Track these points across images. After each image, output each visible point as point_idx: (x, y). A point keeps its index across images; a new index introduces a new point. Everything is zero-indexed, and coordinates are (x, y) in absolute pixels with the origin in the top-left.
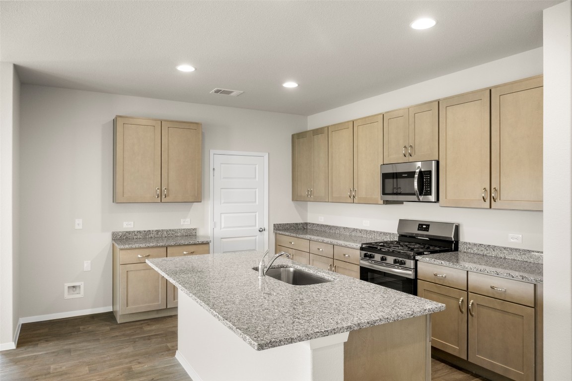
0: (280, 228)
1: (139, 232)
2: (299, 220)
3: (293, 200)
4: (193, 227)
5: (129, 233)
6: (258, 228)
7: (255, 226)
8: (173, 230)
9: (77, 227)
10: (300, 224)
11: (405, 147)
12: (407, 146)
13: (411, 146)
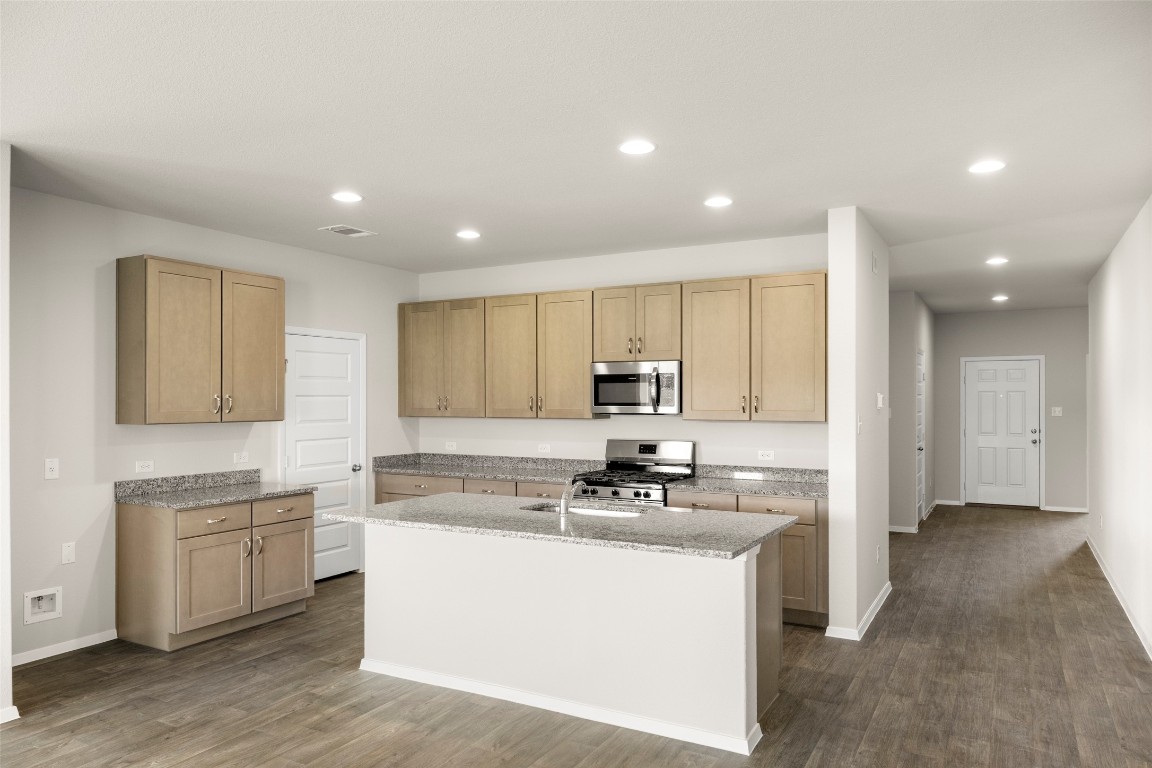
0: (384, 463)
1: (165, 480)
2: (408, 451)
3: (400, 416)
4: (255, 468)
5: (147, 482)
6: (350, 465)
7: (346, 462)
8: (223, 475)
9: (48, 475)
10: (410, 456)
11: (631, 340)
12: (634, 339)
13: (640, 339)
